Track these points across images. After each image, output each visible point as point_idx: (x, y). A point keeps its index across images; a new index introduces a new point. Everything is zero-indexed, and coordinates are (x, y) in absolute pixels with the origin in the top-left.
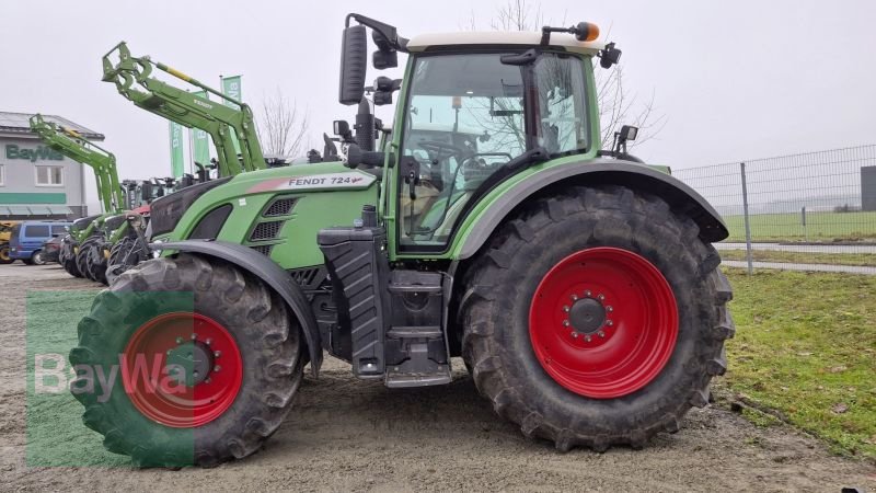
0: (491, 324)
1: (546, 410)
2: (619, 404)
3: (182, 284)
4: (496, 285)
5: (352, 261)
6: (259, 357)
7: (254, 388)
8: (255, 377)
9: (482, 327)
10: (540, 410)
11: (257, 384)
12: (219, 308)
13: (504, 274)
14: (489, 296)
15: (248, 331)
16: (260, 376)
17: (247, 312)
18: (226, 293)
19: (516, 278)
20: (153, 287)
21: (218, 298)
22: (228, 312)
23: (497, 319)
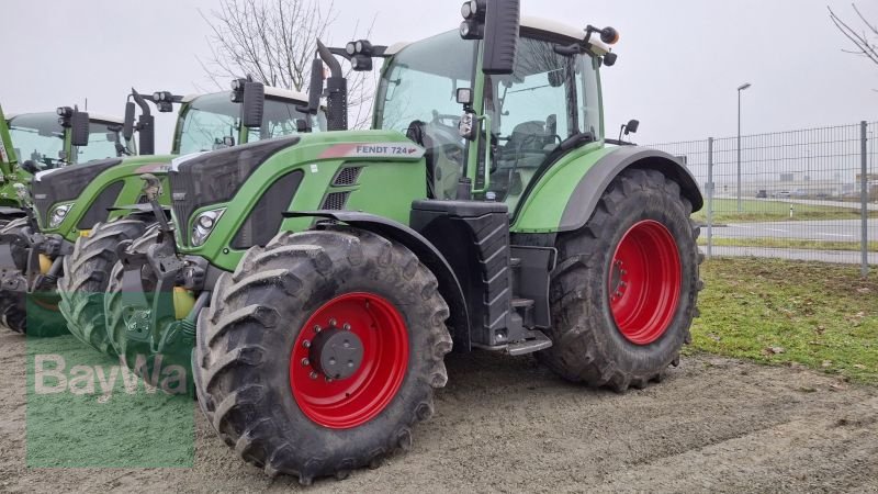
0: (589, 288)
1: (619, 359)
2: (654, 347)
3: (365, 259)
4: (593, 254)
5: (492, 233)
6: (427, 336)
7: (422, 370)
8: (423, 357)
9: (584, 291)
10: (616, 360)
11: (425, 365)
12: (397, 285)
13: (597, 243)
14: (589, 264)
15: (419, 309)
16: (428, 356)
17: (421, 289)
18: (405, 269)
19: (605, 247)
20: (337, 266)
21: (397, 275)
22: (404, 290)
23: (593, 284)
